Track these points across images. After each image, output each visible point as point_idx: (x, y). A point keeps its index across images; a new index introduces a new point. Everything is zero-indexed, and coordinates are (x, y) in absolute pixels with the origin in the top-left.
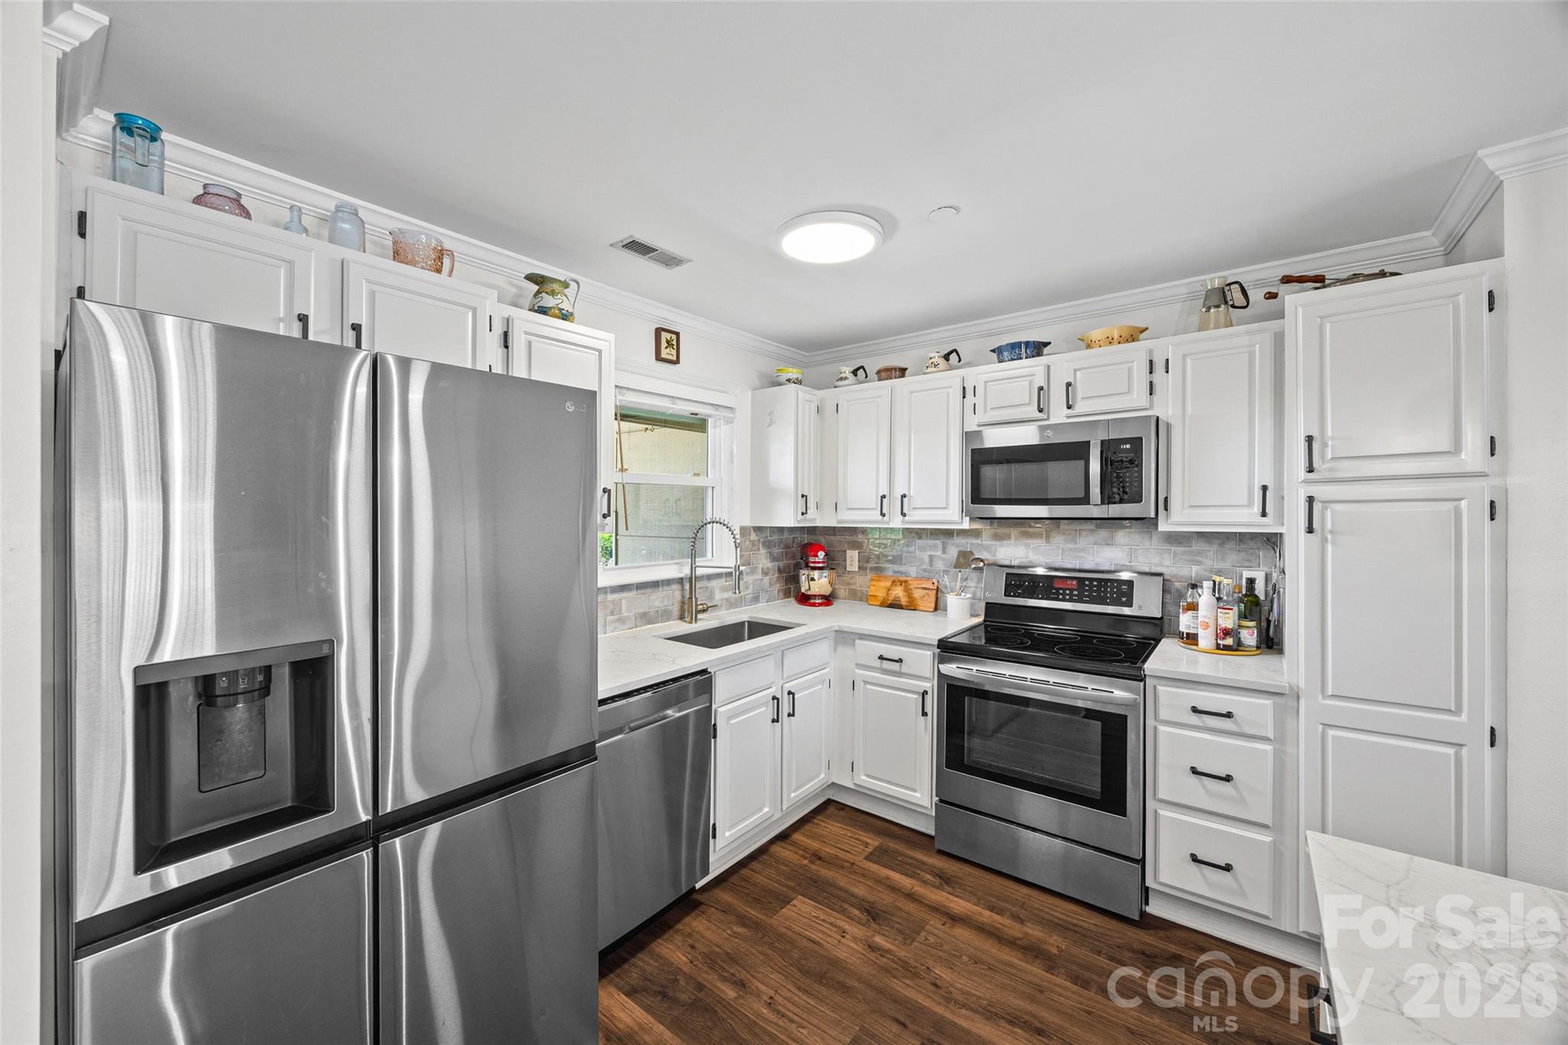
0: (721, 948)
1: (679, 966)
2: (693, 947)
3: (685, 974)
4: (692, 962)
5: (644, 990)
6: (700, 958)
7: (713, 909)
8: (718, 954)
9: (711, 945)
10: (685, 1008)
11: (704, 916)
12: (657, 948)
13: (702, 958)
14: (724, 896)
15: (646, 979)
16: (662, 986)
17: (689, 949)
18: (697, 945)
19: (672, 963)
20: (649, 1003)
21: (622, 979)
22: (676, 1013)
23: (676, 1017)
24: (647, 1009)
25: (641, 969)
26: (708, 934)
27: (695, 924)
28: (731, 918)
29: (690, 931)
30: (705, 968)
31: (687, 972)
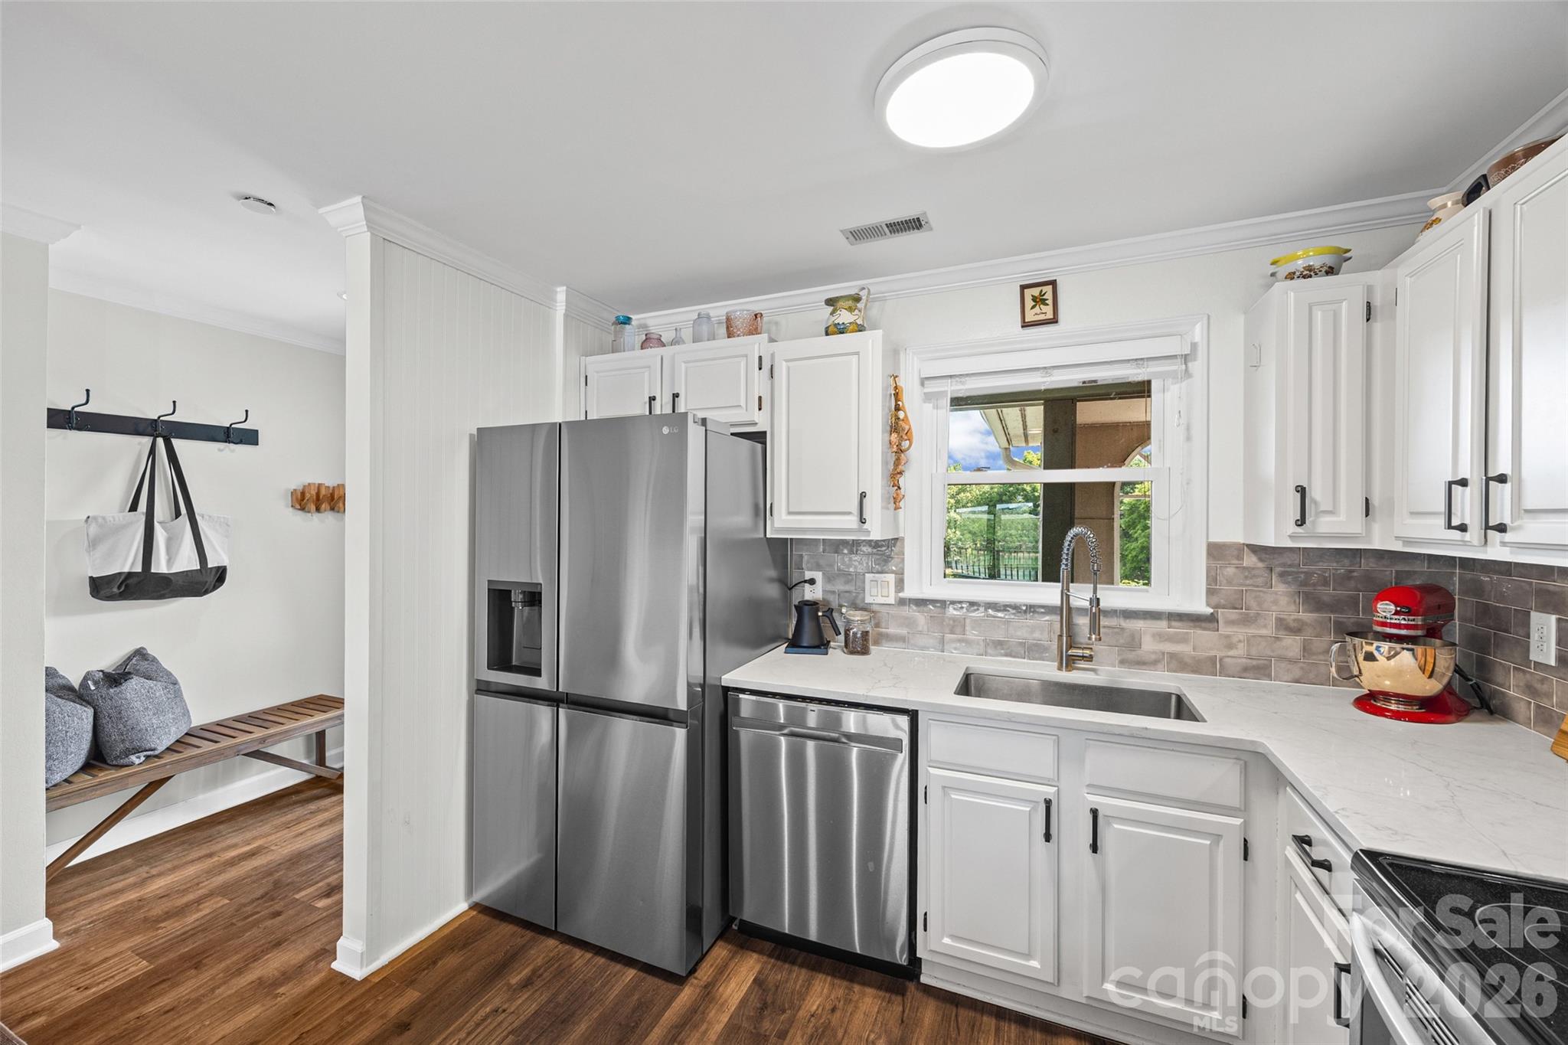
0: (844, 1036)
1: (803, 1007)
2: (833, 1010)
3: (795, 1016)
4: (812, 1016)
5: (764, 990)
6: (822, 1021)
7: (901, 1009)
8: (835, 1036)
9: (844, 1026)
10: (754, 1031)
11: (884, 1004)
12: (818, 981)
13: (822, 1023)
14: (929, 1014)
15: (777, 987)
16: (773, 1003)
17: (828, 1007)
18: (838, 1014)
19: (804, 1000)
20: (751, 1000)
21: (771, 970)
22: (745, 1024)
23: (741, 1026)
24: (744, 1002)
25: (787, 979)
26: (859, 1016)
27: (868, 1000)
28: (897, 1032)
29: (855, 999)
30: (809, 1031)
31: (797, 1017)
